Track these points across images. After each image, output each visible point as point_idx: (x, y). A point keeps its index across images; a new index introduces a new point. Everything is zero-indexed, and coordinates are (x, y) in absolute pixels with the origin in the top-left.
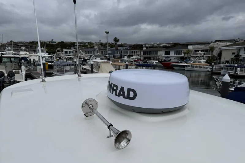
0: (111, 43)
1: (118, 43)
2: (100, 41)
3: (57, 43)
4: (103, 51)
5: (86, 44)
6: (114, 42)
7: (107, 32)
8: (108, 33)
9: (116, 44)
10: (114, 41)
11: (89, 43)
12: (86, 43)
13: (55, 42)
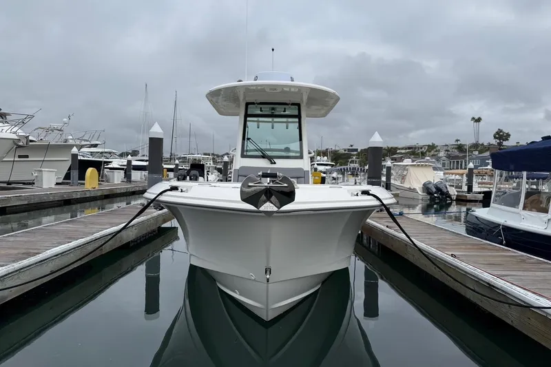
0: (485, 144)
1: (505, 143)
2: (457, 141)
3: (359, 151)
4: (458, 162)
5: (423, 149)
6: (494, 142)
7: (476, 118)
8: (479, 120)
9: (500, 144)
10: (495, 137)
11: (429, 146)
12: (421, 148)
13: (356, 150)
